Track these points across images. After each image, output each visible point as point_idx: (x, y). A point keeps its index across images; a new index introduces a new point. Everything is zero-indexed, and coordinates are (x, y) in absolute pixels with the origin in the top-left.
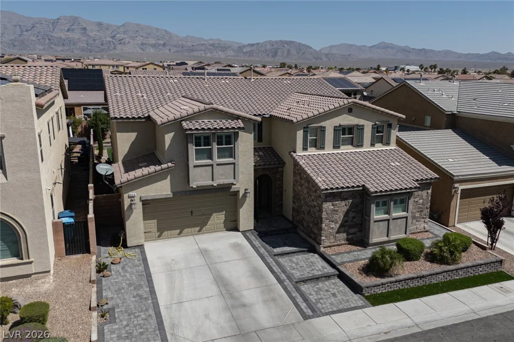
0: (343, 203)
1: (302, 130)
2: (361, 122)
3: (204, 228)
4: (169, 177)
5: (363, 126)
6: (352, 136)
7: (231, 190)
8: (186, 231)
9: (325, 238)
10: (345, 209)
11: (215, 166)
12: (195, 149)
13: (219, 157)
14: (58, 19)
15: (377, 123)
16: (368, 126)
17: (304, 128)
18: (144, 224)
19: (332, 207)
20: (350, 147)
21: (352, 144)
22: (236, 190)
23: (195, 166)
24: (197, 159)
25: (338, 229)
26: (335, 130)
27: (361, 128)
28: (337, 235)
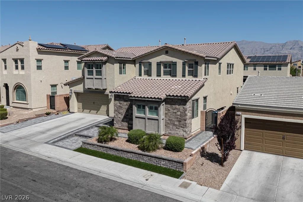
0: (125, 103)
1: (138, 64)
2: (174, 60)
3: (99, 112)
4: (83, 83)
5: (176, 62)
6: (170, 69)
7: (105, 94)
8: (92, 111)
9: (116, 122)
10: (127, 107)
11: (94, 79)
12: (88, 70)
13: (96, 75)
14: (286, 43)
15: (186, 61)
16: (179, 63)
17: (139, 62)
18: (78, 104)
19: (119, 104)
20: (169, 76)
21: (171, 75)
22: (107, 94)
23: (87, 78)
24: (88, 75)
25: (123, 119)
26: (157, 65)
27: (175, 64)
28: (122, 123)
